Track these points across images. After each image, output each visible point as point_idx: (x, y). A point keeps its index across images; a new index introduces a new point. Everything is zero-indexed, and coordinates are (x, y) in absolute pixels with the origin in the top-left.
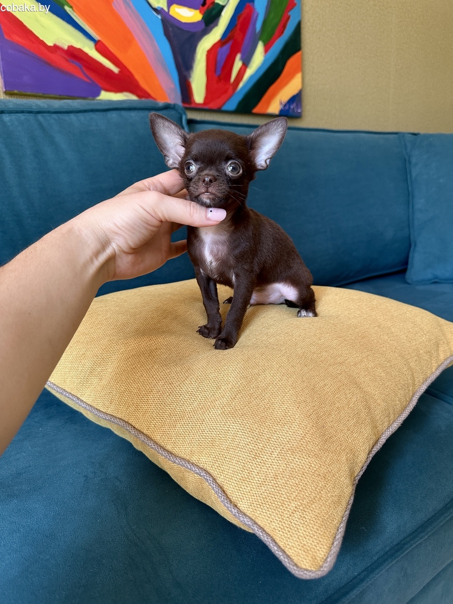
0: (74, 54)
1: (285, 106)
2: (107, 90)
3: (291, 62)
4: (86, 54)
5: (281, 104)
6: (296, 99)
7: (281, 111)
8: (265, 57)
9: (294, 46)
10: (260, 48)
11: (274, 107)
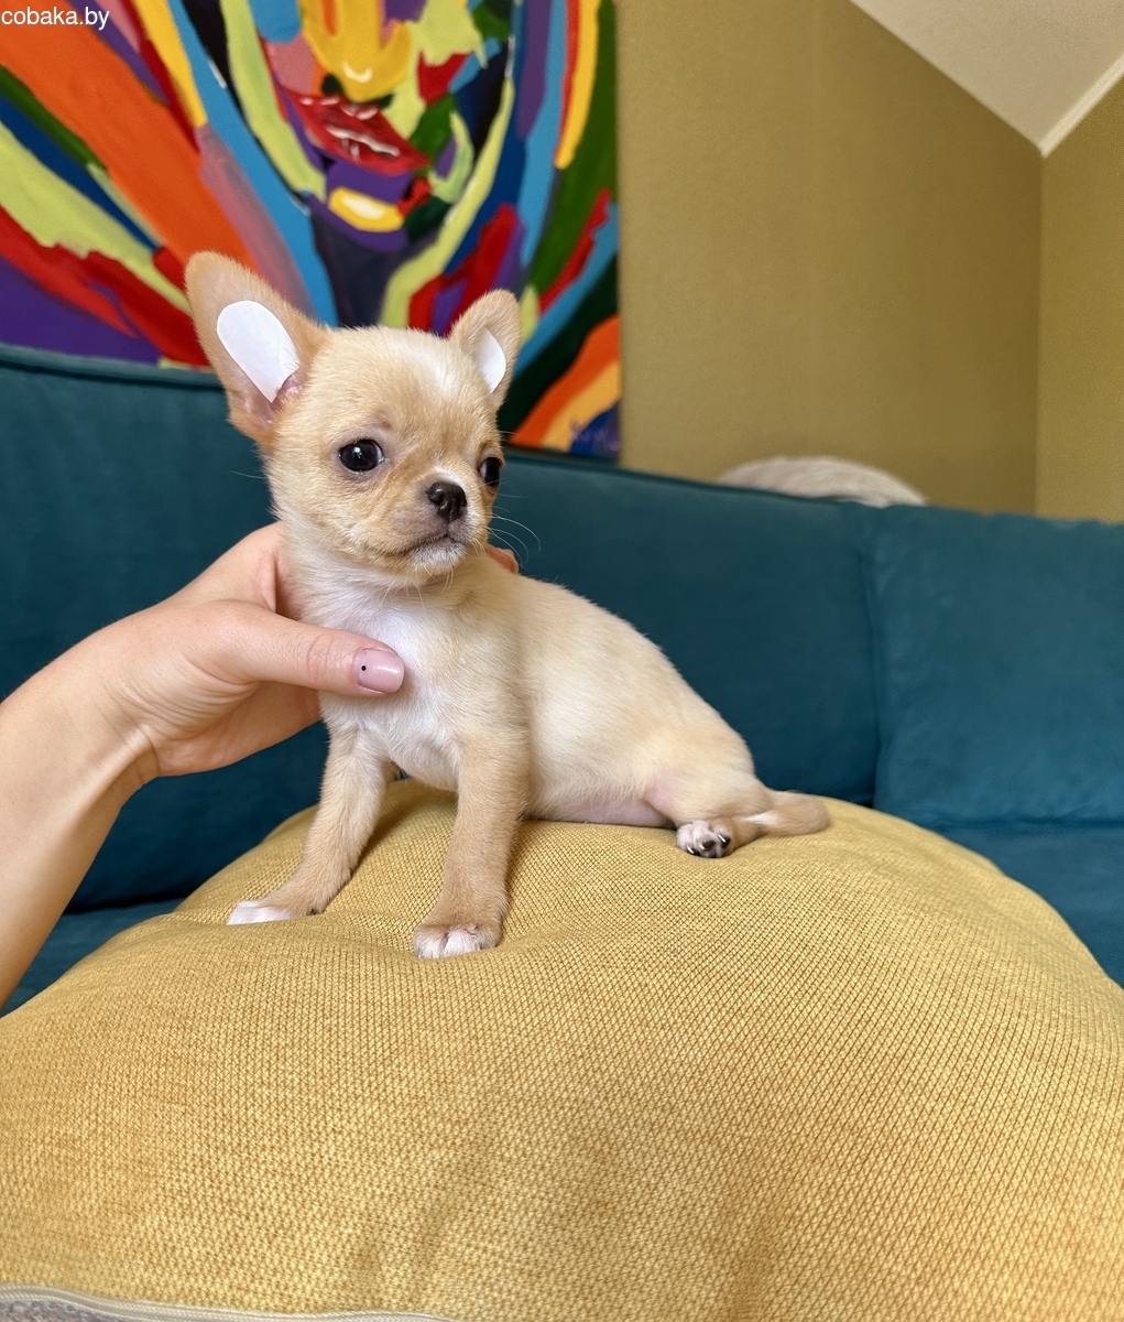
0: (100, 270)
1: (583, 433)
2: (172, 357)
3: (596, 339)
4: (130, 276)
5: (573, 426)
6: (608, 421)
7: (575, 444)
8: (540, 320)
9: (602, 303)
10: (530, 296)
11: (559, 435)
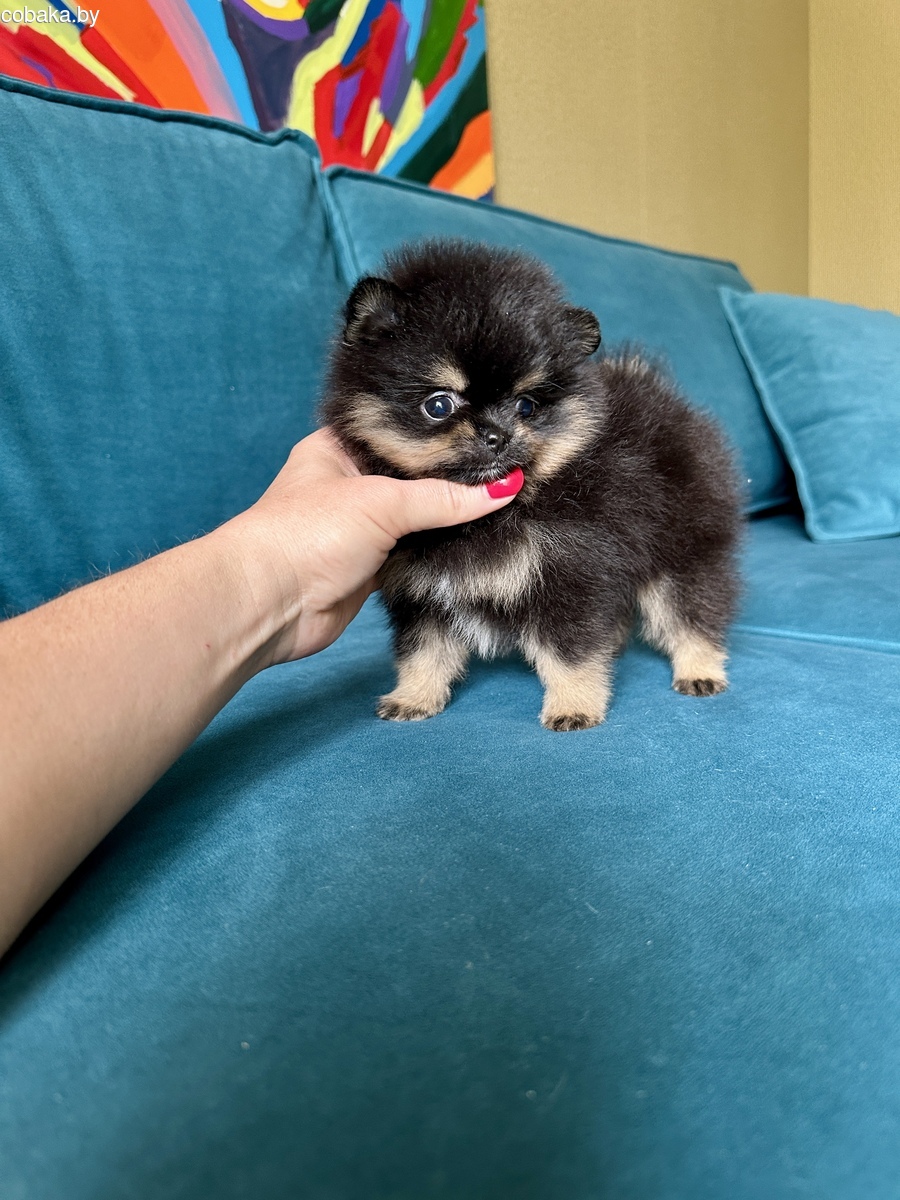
0: (34, 46)
3: (472, 131)
4: (61, 51)
8: (426, 112)
9: (474, 100)
10: (415, 92)
